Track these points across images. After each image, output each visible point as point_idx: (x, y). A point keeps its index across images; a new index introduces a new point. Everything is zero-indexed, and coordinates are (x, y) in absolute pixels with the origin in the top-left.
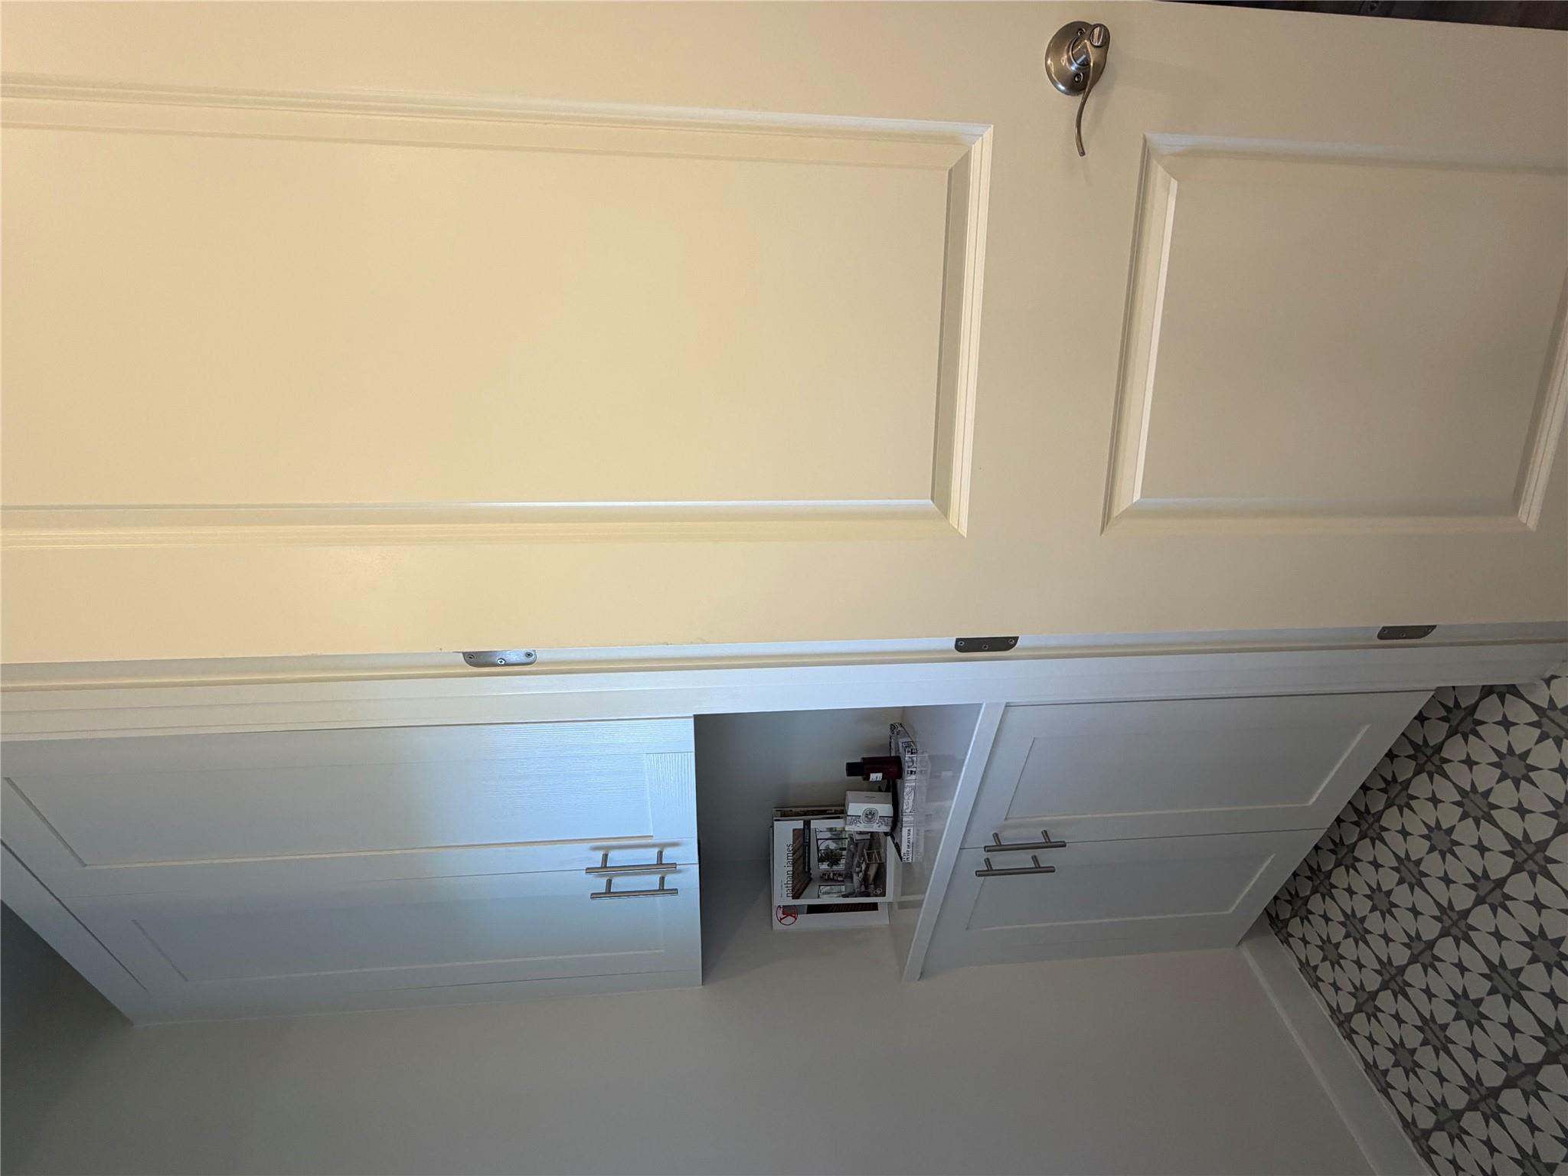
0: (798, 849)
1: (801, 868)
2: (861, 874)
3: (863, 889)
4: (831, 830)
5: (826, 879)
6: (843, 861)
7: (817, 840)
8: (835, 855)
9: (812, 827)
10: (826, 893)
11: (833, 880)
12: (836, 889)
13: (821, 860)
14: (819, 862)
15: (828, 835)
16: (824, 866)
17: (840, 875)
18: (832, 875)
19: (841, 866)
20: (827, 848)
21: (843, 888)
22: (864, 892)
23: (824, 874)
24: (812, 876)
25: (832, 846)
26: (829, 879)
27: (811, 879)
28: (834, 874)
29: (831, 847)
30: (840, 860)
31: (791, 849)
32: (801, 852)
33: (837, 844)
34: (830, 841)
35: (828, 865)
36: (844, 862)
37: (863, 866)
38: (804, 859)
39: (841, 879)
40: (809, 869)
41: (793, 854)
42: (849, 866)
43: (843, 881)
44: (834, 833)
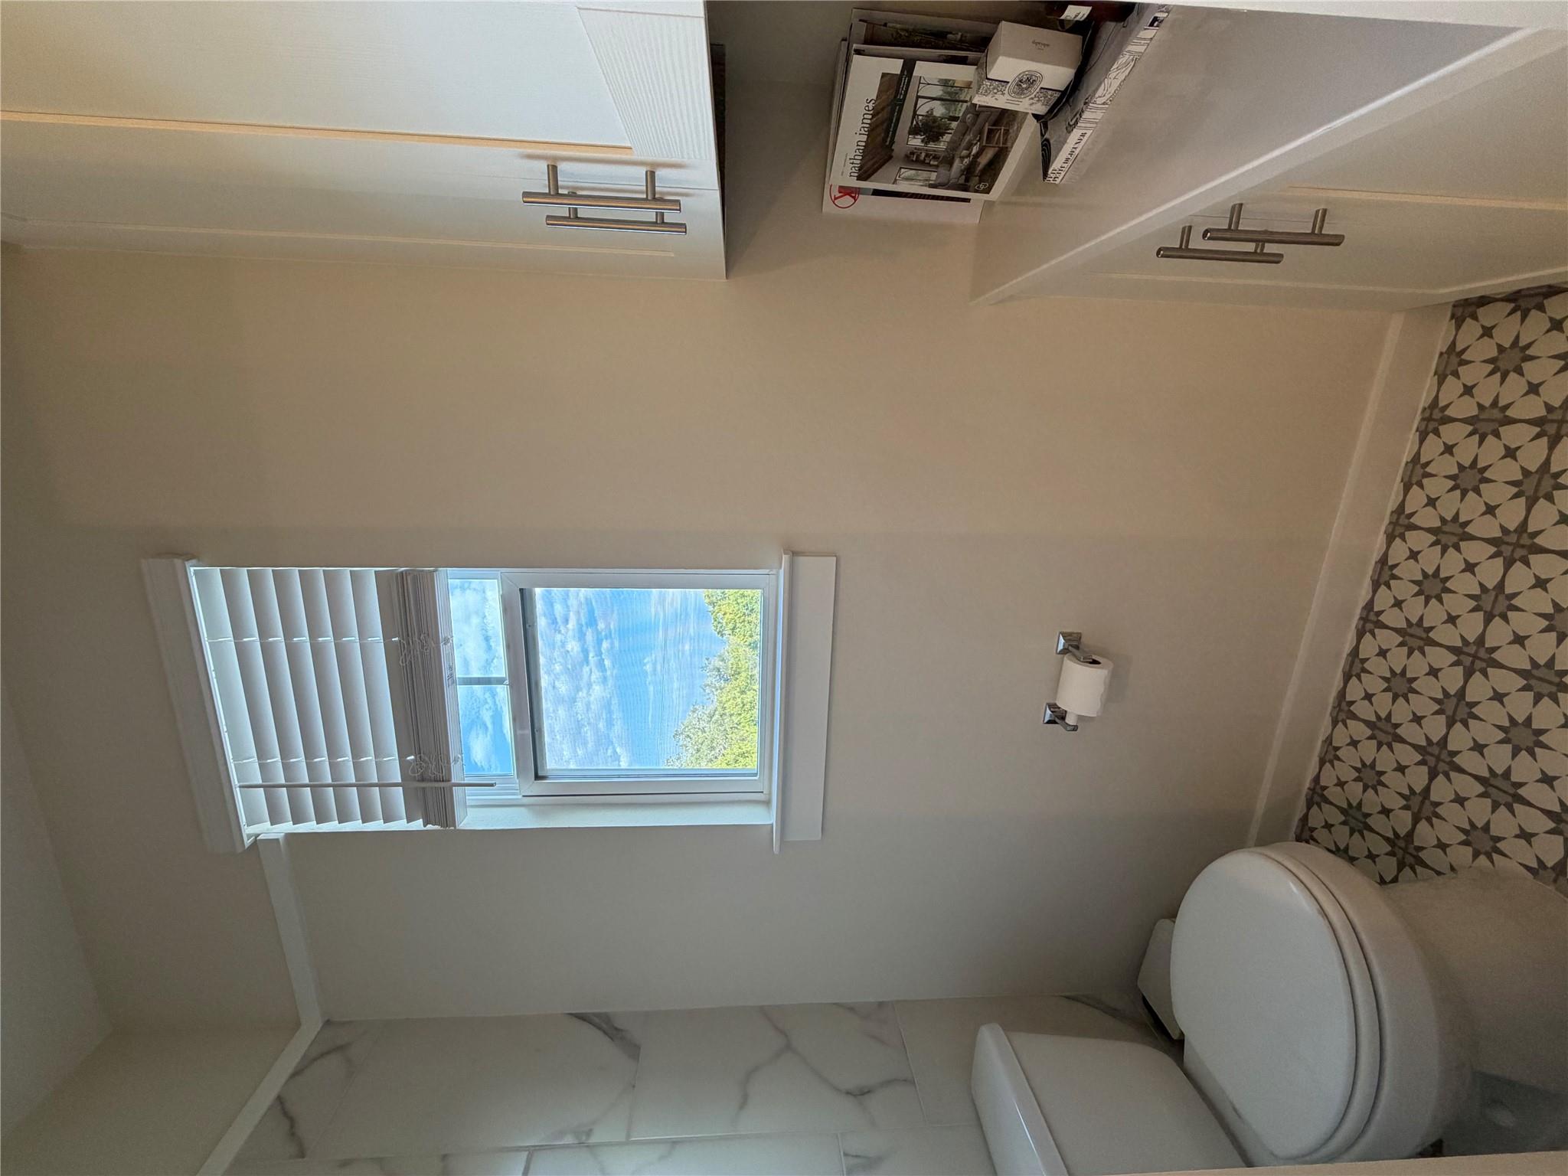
0: (883, 109)
1: (879, 139)
2: (966, 160)
3: (962, 181)
4: (945, 83)
5: (914, 159)
6: (947, 138)
7: (918, 97)
8: (939, 127)
9: (914, 74)
10: (907, 179)
11: (923, 162)
12: (924, 175)
13: (914, 131)
14: (909, 134)
15: (937, 91)
16: (916, 142)
17: (935, 158)
18: (923, 155)
19: (942, 146)
20: (930, 113)
21: (934, 176)
22: (962, 184)
23: (912, 153)
24: (893, 154)
25: (939, 110)
26: (918, 161)
27: (891, 157)
28: (927, 155)
29: (935, 114)
30: (942, 135)
31: (871, 106)
32: (884, 115)
33: (946, 109)
34: (939, 102)
35: (922, 141)
36: (948, 140)
37: (975, 150)
38: (889, 126)
39: (936, 163)
40: (892, 142)
41: (873, 116)
42: (953, 147)
43: (937, 166)
44: (949, 89)
